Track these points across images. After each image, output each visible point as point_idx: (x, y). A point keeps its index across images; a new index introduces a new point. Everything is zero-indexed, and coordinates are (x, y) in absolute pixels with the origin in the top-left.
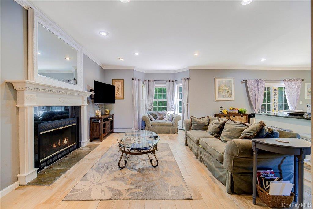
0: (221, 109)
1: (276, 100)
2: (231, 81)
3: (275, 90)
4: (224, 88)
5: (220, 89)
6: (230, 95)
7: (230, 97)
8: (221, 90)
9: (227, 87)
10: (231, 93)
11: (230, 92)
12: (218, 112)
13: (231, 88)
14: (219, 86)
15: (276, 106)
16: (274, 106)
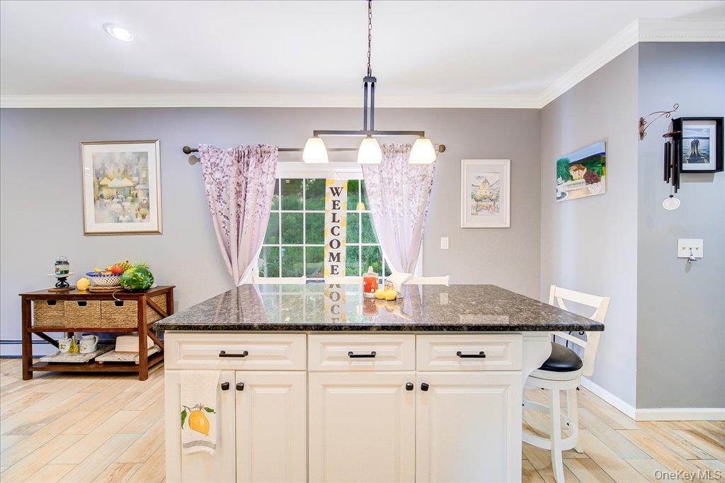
0: (62, 267)
1: (336, 230)
2: (146, 153)
3: (336, 192)
4: (117, 183)
5: (101, 187)
6: (143, 211)
7: (144, 217)
8: (105, 192)
9: (130, 177)
10: (148, 203)
11: (141, 197)
12: (47, 284)
13: (146, 181)
14: (99, 175)
15: (338, 254)
16: (331, 254)
